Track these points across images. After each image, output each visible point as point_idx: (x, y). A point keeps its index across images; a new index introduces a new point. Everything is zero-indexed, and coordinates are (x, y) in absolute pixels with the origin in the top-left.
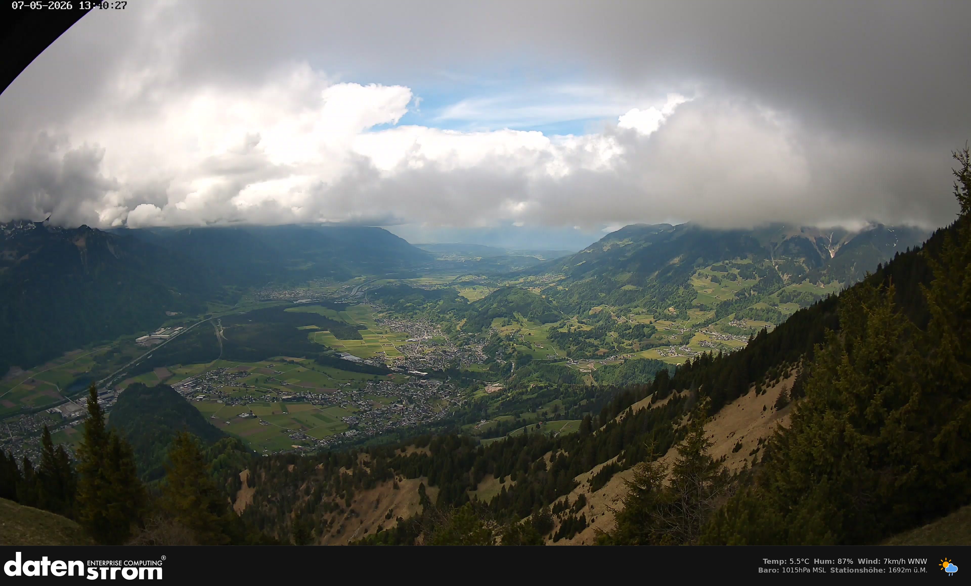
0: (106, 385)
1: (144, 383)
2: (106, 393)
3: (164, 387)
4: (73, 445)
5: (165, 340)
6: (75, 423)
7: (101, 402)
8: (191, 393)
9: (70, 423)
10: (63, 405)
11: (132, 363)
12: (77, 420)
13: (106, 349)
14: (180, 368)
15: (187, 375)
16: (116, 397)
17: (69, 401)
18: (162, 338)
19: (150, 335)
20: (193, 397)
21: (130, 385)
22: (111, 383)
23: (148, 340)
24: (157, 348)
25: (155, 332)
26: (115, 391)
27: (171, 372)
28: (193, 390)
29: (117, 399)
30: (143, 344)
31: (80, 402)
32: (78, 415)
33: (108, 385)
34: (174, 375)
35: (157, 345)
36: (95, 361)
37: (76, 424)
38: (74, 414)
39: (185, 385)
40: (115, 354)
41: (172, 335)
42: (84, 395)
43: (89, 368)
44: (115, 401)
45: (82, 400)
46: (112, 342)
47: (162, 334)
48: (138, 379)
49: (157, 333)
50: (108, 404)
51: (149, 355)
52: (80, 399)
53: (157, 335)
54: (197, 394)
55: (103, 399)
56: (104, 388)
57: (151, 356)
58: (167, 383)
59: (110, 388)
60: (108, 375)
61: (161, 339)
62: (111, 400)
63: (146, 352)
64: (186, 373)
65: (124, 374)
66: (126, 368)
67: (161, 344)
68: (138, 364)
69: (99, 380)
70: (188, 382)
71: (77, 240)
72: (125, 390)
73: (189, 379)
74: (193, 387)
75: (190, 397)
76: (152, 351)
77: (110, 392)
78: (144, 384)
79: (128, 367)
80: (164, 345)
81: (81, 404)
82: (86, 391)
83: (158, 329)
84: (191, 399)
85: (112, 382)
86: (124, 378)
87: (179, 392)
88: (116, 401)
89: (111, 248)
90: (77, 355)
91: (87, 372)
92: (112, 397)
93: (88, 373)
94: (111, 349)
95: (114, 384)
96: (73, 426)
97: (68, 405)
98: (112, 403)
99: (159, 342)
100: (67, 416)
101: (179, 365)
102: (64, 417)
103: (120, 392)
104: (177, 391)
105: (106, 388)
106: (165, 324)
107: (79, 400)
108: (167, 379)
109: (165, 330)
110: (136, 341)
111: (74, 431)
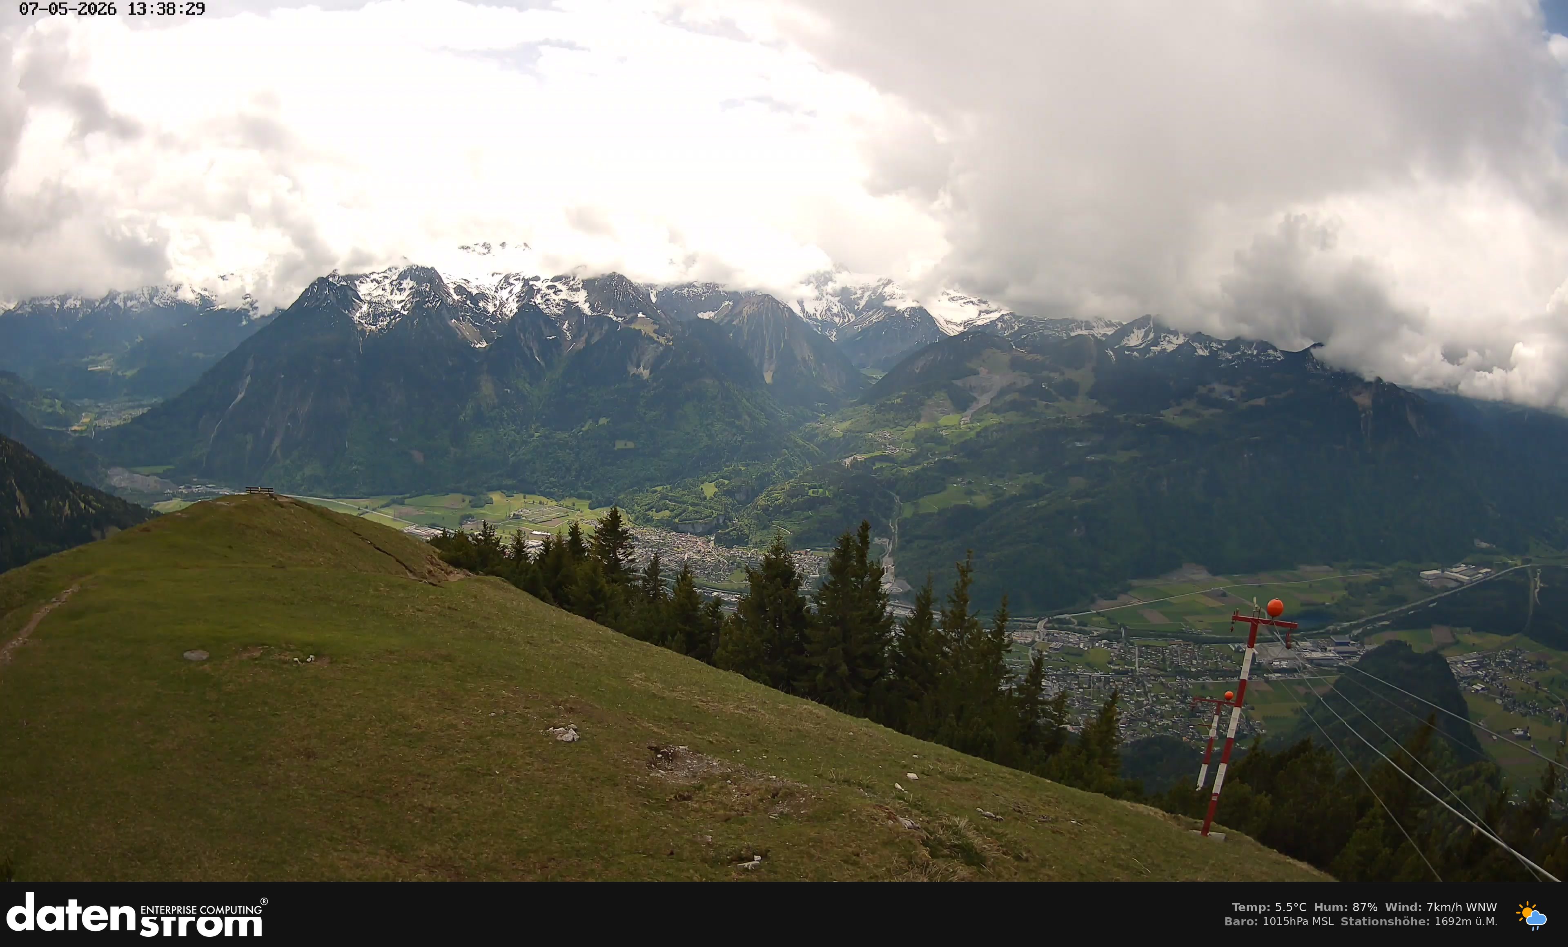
0: (1351, 632)
1: (1411, 644)
2: (1347, 644)
3: (1436, 659)
4: (1253, 709)
5: (1462, 583)
6: (1274, 676)
7: (1333, 655)
8: (1468, 677)
9: (1265, 675)
10: (1265, 644)
11: (1403, 608)
12: (1280, 673)
13: (1371, 576)
14: (1469, 633)
15: (1472, 648)
16: (1359, 655)
17: (1279, 640)
18: (1459, 579)
19: (1443, 572)
20: (1469, 684)
21: (1390, 642)
22: (1360, 630)
23: (1437, 577)
24: (1447, 593)
25: (1452, 568)
26: (1362, 644)
27: (1454, 636)
28: (1473, 674)
29: (1361, 657)
30: (1429, 582)
31: (1298, 646)
32: (1285, 666)
33: (1356, 632)
34: (1457, 642)
35: (1447, 590)
36: (1346, 589)
37: (1275, 679)
38: (1278, 663)
39: (1466, 663)
40: (1382, 588)
41: (1474, 578)
42: (1308, 638)
43: (1333, 599)
44: (1356, 659)
45: (1301, 645)
46: (1384, 568)
47: (1459, 573)
48: (1402, 636)
49: (1454, 570)
50: (1343, 661)
51: (1432, 602)
52: (1299, 643)
53: (1452, 572)
54: (1476, 681)
55: (1338, 653)
56: (1347, 636)
57: (1435, 604)
58: (1443, 653)
59: (1356, 638)
60: (1360, 617)
61: (1456, 580)
62: (1349, 657)
63: (1430, 596)
64: (1474, 644)
65: (1386, 623)
66: (1392, 613)
67: (1453, 589)
68: (1412, 612)
69: (1343, 621)
70: (1472, 658)
71: (1359, 393)
72: (1379, 647)
73: (1474, 654)
74: (1475, 669)
75: (1465, 683)
76: (1439, 597)
77: (1353, 645)
78: (1410, 646)
79: (1396, 612)
80: (1459, 592)
81: (1298, 651)
82: (1315, 632)
83: (1458, 565)
84: (1465, 687)
85: (1363, 629)
86: (1385, 628)
87: (1454, 671)
88: (1358, 660)
89: (1412, 419)
90: (1320, 573)
91: (1327, 603)
92: (1355, 653)
93: (1328, 607)
94: (1378, 578)
95: (1366, 634)
96: (1267, 680)
97: (1277, 646)
98: (1350, 662)
99: (1453, 584)
100: (1264, 662)
101: (1469, 629)
102: (1259, 663)
103: (1369, 648)
104: (1452, 669)
105: (1350, 637)
106: (1468, 560)
107: (1297, 644)
108: (1444, 646)
109: (1466, 568)
110: (1420, 575)
111: (1265, 687)
